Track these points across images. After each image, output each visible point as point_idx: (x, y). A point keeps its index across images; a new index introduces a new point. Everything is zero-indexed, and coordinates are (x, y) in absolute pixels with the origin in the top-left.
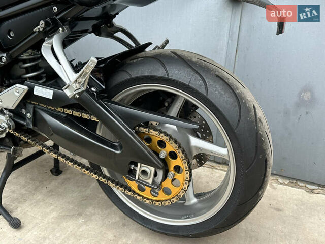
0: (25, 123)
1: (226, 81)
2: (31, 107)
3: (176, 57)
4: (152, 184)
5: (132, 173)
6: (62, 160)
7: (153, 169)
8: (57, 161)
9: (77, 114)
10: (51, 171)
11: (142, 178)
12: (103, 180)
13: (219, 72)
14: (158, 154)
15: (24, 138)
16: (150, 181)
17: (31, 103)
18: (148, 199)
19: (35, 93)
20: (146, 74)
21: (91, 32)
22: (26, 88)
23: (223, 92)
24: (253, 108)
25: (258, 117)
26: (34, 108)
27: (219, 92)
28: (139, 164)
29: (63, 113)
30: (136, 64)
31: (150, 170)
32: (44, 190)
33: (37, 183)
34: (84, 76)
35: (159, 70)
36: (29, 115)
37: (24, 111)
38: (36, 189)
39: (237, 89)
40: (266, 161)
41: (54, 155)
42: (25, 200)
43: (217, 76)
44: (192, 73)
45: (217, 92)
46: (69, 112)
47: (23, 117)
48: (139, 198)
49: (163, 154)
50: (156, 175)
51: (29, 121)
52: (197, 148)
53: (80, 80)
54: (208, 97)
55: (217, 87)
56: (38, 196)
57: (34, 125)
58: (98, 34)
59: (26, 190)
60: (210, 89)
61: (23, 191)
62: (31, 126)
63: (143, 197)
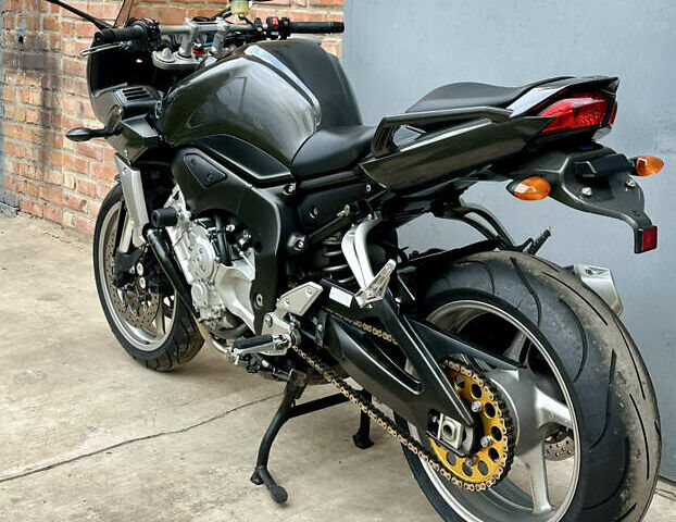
0: (314, 338)
1: (574, 309)
2: (323, 315)
3: (513, 266)
4: (458, 449)
5: (434, 428)
6: (372, 416)
7: (459, 425)
8: (365, 418)
9: (377, 332)
10: (354, 437)
11: (446, 437)
12: (413, 449)
13: (566, 295)
14: (468, 404)
15: (311, 362)
16: (455, 445)
17: (324, 310)
18: (458, 478)
19: (331, 296)
20: (468, 286)
21: (427, 212)
22: (320, 288)
23: (563, 325)
24: (610, 355)
25: (617, 370)
26: (328, 317)
27: (557, 324)
28: (442, 415)
29: (361, 328)
30: (462, 270)
31: (455, 425)
32: (336, 464)
33: (328, 453)
34: (382, 280)
35: (484, 282)
36: (320, 327)
37: (315, 321)
38: (323, 461)
39: (589, 323)
40: (627, 441)
41: (363, 408)
42: (303, 473)
43: (561, 301)
44: (526, 292)
45: (554, 324)
46: (367, 327)
47: (313, 329)
48: (446, 474)
49: (477, 405)
50: (464, 436)
51: (319, 336)
52: (546, 413)
53: (375, 286)
54: (540, 329)
55: (557, 316)
56: (324, 471)
57: (325, 341)
58: (439, 213)
59: (307, 459)
60: (544, 317)
61: (303, 460)
62: (321, 343)
63: (452, 473)
